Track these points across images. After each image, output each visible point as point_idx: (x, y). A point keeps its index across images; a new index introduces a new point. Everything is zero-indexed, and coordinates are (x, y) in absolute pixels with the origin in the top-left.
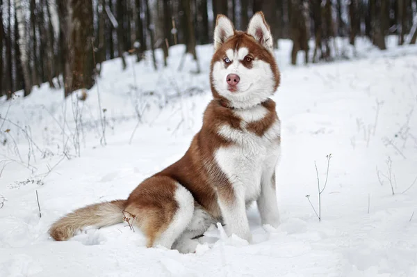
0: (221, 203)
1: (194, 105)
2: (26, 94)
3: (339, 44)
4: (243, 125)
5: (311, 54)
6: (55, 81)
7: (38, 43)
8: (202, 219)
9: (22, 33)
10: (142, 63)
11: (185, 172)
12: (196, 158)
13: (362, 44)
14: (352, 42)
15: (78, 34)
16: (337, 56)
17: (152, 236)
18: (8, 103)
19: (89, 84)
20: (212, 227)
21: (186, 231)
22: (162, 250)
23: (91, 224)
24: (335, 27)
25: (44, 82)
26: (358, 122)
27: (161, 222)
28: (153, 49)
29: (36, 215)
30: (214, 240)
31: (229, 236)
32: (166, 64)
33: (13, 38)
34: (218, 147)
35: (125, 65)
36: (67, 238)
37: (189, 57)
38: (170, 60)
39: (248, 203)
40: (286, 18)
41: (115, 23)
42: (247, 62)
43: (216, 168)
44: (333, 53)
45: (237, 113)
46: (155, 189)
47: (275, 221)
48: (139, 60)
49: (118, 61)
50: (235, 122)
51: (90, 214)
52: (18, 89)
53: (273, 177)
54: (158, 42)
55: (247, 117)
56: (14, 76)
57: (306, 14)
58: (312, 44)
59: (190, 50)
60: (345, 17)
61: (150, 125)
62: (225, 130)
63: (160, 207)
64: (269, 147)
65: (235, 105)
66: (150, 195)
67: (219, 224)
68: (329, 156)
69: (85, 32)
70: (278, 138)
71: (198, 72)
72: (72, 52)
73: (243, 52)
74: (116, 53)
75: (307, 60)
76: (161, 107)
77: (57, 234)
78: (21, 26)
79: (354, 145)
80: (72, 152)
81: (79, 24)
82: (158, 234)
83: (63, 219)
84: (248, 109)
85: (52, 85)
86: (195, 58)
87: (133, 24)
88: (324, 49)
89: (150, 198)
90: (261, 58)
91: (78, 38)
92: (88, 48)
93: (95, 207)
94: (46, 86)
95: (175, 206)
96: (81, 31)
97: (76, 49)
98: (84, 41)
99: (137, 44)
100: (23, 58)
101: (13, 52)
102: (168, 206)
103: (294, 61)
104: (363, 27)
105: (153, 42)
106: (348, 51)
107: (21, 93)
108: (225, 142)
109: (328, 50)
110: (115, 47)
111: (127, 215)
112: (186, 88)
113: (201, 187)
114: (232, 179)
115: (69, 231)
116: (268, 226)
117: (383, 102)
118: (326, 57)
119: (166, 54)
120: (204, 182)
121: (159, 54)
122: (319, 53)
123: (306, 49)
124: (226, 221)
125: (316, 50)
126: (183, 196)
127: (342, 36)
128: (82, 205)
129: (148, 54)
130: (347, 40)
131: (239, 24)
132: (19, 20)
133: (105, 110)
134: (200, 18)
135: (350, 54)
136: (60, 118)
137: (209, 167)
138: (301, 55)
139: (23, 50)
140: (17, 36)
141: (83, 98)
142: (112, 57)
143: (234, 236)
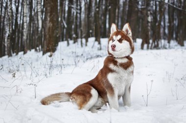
0: (108, 96)
1: (99, 61)
2: (24, 53)
3: (163, 42)
4: (118, 64)
5: (150, 45)
6: (38, 48)
7: (31, 32)
8: (100, 102)
9: (25, 27)
10: (76, 43)
11: (95, 83)
12: (100, 77)
13: (173, 43)
14: (169, 42)
15: (51, 29)
16: (161, 47)
17: (81, 106)
18: (16, 56)
19: (54, 50)
20: (104, 105)
21: (94, 106)
22: (85, 111)
23: (57, 100)
24: (162, 35)
25: (33, 49)
26: (167, 73)
27: (85, 101)
28: (82, 38)
29: (34, 97)
30: (105, 110)
31: (111, 108)
32: (86, 45)
33: (21, 29)
34: (109, 73)
35: (68, 44)
36: (48, 104)
37: (97, 43)
38: (88, 44)
39: (119, 97)
40: (140, 29)
41: (66, 26)
42: (120, 41)
43: (107, 81)
44: (160, 46)
45: (116, 59)
46: (84, 89)
47: (129, 105)
48: (74, 43)
49: (66, 42)
50: (115, 63)
51: (57, 97)
52: (21, 51)
53: (130, 88)
54: (84, 35)
55: (120, 61)
56: (20, 45)
57: (149, 28)
58: (151, 41)
59: (97, 40)
60: (167, 31)
61: (80, 68)
62: (112, 66)
63: (85, 96)
64: (129, 74)
65: (115, 56)
66: (82, 91)
67: (107, 103)
68: (152, 81)
69: (54, 28)
70: (133, 72)
71: (101, 49)
72: (48, 36)
73: (119, 37)
74: (64, 39)
75: (148, 48)
76: (84, 62)
77: (44, 103)
78: (25, 24)
79: (164, 81)
80: (48, 75)
81: (51, 25)
82: (83, 106)
83: (46, 98)
84: (120, 58)
85: (36, 50)
86: (99, 43)
87: (73, 27)
88: (156, 43)
89: (81, 92)
90: (126, 40)
91: (51, 31)
92: (55, 35)
93: (59, 94)
94: (33, 50)
95: (91, 96)
96: (52, 28)
97: (49, 35)
98: (53, 32)
99: (74, 36)
100: (25, 37)
101: (20, 35)
102: (88, 95)
103: (142, 48)
104: (174, 36)
105: (81, 35)
106: (166, 45)
107: (22, 53)
108: (111, 71)
109: (158, 45)
110: (64, 36)
111: (72, 97)
112: (95, 55)
113: (101, 89)
114: (113, 86)
115: (49, 102)
116: (126, 106)
117: (177, 65)
118: (156, 47)
119: (87, 41)
120: (102, 87)
121: (84, 40)
122: (153, 45)
123: (148, 43)
124: (110, 103)
125: (152, 44)
126: (94, 92)
127: (165, 39)
128: (54, 93)
129: (79, 40)
130: (166, 41)
131: (119, 27)
132: (25, 21)
133: (63, 59)
134: (103, 26)
135: (167, 47)
136: (41, 63)
137: (105, 81)
138: (145, 46)
139: (25, 34)
140: (23, 28)
141: (51, 56)
142: (63, 40)
143: (113, 109)
